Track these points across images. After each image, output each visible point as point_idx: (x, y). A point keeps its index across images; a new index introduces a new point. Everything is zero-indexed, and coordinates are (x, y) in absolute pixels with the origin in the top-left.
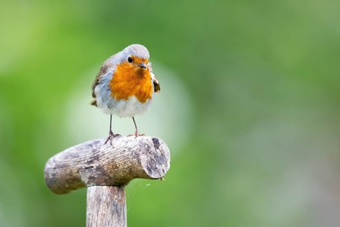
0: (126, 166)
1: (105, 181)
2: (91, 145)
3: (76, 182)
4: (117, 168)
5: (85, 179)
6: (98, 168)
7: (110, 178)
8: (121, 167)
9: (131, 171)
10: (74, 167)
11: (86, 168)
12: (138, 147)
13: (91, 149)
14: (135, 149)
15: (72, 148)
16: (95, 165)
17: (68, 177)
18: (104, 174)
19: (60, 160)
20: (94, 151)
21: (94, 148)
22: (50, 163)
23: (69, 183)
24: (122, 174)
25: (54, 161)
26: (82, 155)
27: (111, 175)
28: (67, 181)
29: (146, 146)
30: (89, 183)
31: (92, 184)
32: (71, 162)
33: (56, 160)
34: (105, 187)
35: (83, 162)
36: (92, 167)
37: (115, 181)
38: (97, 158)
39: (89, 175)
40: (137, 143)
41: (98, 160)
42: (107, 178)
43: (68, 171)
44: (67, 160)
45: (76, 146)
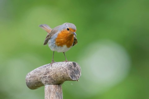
0: (61, 76)
1: (53, 82)
2: (46, 67)
3: (39, 84)
4: (58, 76)
5: (43, 82)
6: (49, 77)
7: (55, 81)
8: (59, 76)
9: (64, 78)
10: (38, 77)
11: (44, 77)
12: (66, 67)
13: (45, 68)
14: (65, 68)
15: (38, 68)
16: (48, 75)
17: (36, 81)
18: (52, 79)
19: (32, 74)
20: (47, 69)
21: (47, 68)
22: (28, 75)
23: (37, 84)
24: (60, 79)
25: (30, 74)
26: (42, 71)
27: (55, 80)
28: (36, 83)
29: (70, 66)
30: (45, 84)
31: (47, 84)
32: (37, 74)
33: (31, 74)
34: (52, 85)
35: (42, 74)
36: (47, 76)
37: (57, 82)
38: (48, 72)
39: (45, 80)
40: (66, 65)
41: (49, 73)
42: (53, 81)
43: (36, 79)
44: (35, 74)
45: (39, 67)
